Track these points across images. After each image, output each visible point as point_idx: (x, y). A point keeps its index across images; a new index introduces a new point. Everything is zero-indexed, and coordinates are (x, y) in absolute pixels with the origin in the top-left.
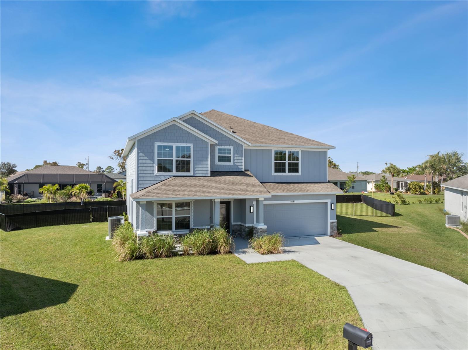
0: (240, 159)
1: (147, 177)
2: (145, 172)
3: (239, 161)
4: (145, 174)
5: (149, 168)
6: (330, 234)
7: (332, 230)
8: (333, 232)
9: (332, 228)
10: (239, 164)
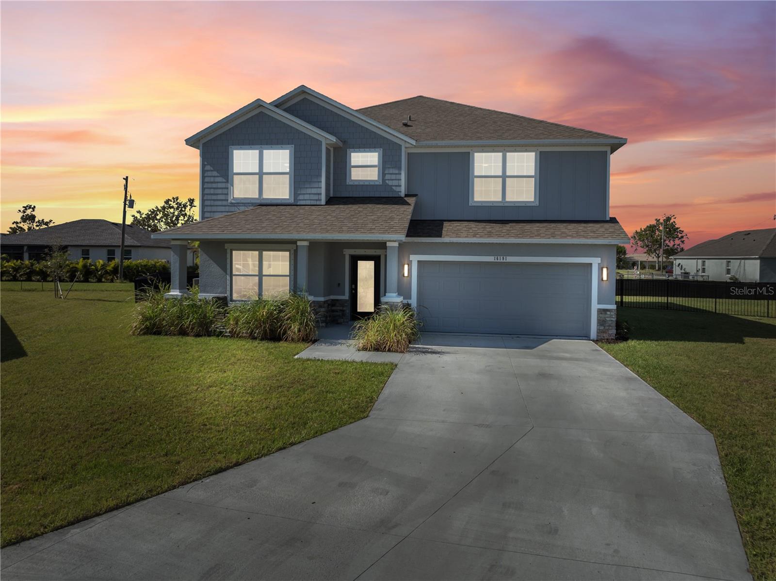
0: (396, 174)
1: (217, 206)
2: (214, 197)
3: (393, 177)
4: (214, 200)
5: (220, 191)
6: (597, 336)
7: (602, 328)
8: (603, 332)
9: (601, 322)
10: (395, 183)
